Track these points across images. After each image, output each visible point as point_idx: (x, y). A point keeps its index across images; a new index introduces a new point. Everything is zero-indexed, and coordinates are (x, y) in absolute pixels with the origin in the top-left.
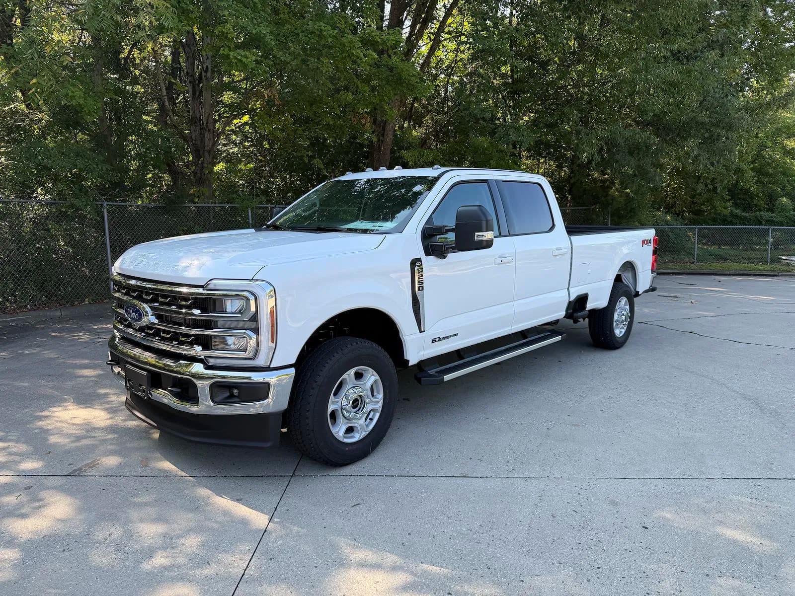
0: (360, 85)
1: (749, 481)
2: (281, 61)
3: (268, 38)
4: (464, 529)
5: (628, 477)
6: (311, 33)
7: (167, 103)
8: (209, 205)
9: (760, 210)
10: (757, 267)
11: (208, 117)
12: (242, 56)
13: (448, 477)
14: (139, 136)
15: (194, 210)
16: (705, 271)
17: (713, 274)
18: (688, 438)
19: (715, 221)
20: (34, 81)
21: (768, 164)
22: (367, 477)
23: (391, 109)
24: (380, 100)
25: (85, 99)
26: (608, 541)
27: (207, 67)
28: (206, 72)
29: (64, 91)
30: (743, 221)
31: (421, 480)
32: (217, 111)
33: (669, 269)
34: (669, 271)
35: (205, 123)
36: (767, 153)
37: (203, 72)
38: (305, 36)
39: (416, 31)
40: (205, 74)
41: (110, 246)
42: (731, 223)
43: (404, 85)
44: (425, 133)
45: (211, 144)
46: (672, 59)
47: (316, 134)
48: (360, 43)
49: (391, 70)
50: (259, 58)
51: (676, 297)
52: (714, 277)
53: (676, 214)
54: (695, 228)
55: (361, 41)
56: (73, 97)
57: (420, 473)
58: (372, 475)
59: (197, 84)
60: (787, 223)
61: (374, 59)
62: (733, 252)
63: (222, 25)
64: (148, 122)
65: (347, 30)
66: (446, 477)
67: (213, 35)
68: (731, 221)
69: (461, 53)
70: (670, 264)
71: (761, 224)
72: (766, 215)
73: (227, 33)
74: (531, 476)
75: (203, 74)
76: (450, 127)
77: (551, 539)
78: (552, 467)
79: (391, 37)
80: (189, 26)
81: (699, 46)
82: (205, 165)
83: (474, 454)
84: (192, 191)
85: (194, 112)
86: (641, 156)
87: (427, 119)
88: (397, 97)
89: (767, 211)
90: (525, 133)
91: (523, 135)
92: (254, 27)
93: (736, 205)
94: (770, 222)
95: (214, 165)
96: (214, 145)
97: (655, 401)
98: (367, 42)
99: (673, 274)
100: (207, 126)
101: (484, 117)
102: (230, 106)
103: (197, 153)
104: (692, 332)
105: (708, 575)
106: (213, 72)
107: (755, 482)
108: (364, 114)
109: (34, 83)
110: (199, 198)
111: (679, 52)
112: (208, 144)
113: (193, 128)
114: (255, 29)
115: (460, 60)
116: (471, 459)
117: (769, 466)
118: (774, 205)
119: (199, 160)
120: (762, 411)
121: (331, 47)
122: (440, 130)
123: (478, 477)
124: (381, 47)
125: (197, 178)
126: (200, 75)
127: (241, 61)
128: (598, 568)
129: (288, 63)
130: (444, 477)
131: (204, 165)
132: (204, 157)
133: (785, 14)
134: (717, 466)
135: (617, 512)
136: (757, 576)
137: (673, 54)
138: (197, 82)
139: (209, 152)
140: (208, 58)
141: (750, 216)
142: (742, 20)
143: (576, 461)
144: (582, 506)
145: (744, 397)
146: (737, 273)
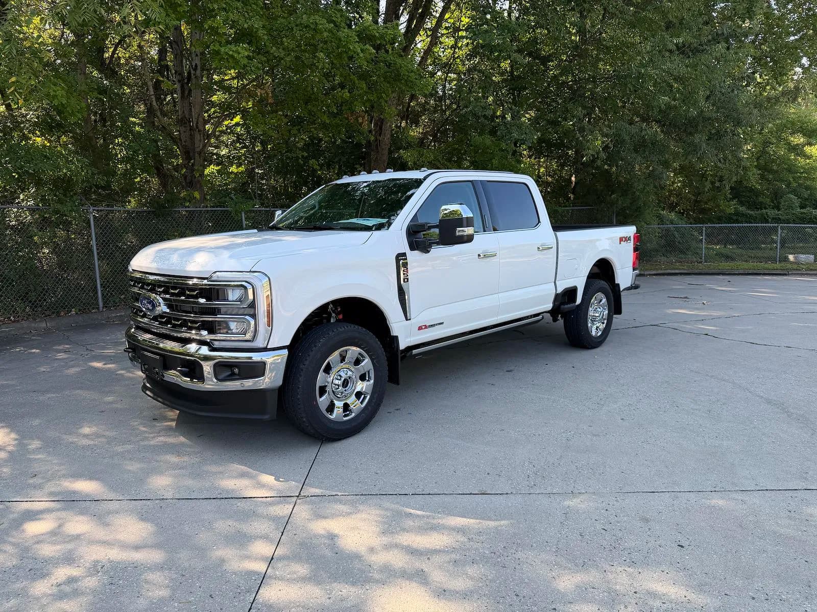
0: (357, 82)
1: (785, 492)
2: (274, 56)
3: (261, 32)
4: (487, 552)
5: (656, 491)
6: (306, 27)
7: (154, 103)
8: (201, 209)
9: (765, 208)
10: (766, 266)
11: (198, 117)
12: (233, 51)
13: (466, 494)
14: (125, 138)
15: (185, 215)
16: (714, 271)
17: (721, 274)
18: (715, 446)
19: (721, 220)
20: (13, 79)
21: (773, 161)
22: (379, 496)
23: (389, 107)
24: (378, 97)
25: (68, 98)
26: (642, 561)
27: (196, 65)
28: (195, 69)
29: (45, 90)
30: (750, 219)
31: (436, 498)
32: (207, 111)
33: (677, 269)
34: (677, 271)
35: (195, 123)
36: (771, 149)
37: (192, 70)
38: (300, 30)
39: (413, 26)
40: (194, 72)
41: (98, 253)
42: (737, 221)
43: (403, 81)
44: (422, 133)
45: (201, 146)
46: (677, 52)
47: (311, 134)
48: (356, 38)
49: (389, 66)
50: (251, 54)
51: (686, 298)
52: (721, 277)
53: (680, 212)
54: (703, 227)
55: (358, 36)
56: (55, 97)
57: (436, 491)
58: (383, 493)
59: (186, 83)
60: (794, 220)
61: (370, 54)
62: (739, 251)
63: (212, 19)
64: (134, 123)
65: (343, 24)
66: (464, 494)
67: (202, 30)
68: (737, 220)
69: (459, 50)
70: (677, 264)
71: (767, 222)
72: (772, 213)
73: (218, 27)
74: (554, 491)
75: (192, 72)
76: (447, 127)
77: (581, 561)
78: (575, 481)
79: (390, 31)
80: (177, 20)
81: (704, 39)
82: (196, 168)
83: (491, 469)
84: (182, 195)
85: (184, 112)
86: (647, 153)
87: (424, 119)
88: (395, 95)
89: (773, 208)
90: (528, 131)
91: (526, 133)
92: (246, 21)
93: (742, 203)
94: (777, 220)
95: (205, 167)
96: (205, 146)
97: (677, 408)
98: (365, 37)
99: (681, 274)
100: (197, 127)
101: (485, 115)
102: (221, 105)
103: (188, 154)
104: (707, 335)
105: (753, 598)
106: (203, 70)
107: (791, 493)
108: (361, 113)
109: (13, 82)
110: (190, 202)
111: (684, 46)
112: (199, 145)
113: (182, 129)
114: (247, 23)
115: (458, 57)
116: (488, 474)
117: (805, 476)
118: (779, 203)
119: (189, 162)
120: (788, 416)
121: (326, 42)
122: (438, 130)
123: (498, 494)
124: (379, 42)
125: (188, 181)
126: (189, 73)
127: (232, 56)
128: (635, 592)
129: (282, 59)
130: (461, 494)
131: (194, 167)
132: (194, 159)
133: (790, 7)
134: (749, 476)
135: (649, 529)
136: (806, 598)
137: (678, 48)
138: (186, 81)
139: (200, 153)
140: (197, 55)
141: (755, 214)
142: (748, 12)
143: (600, 474)
144: (611, 523)
145: (769, 402)
146: (746, 272)
